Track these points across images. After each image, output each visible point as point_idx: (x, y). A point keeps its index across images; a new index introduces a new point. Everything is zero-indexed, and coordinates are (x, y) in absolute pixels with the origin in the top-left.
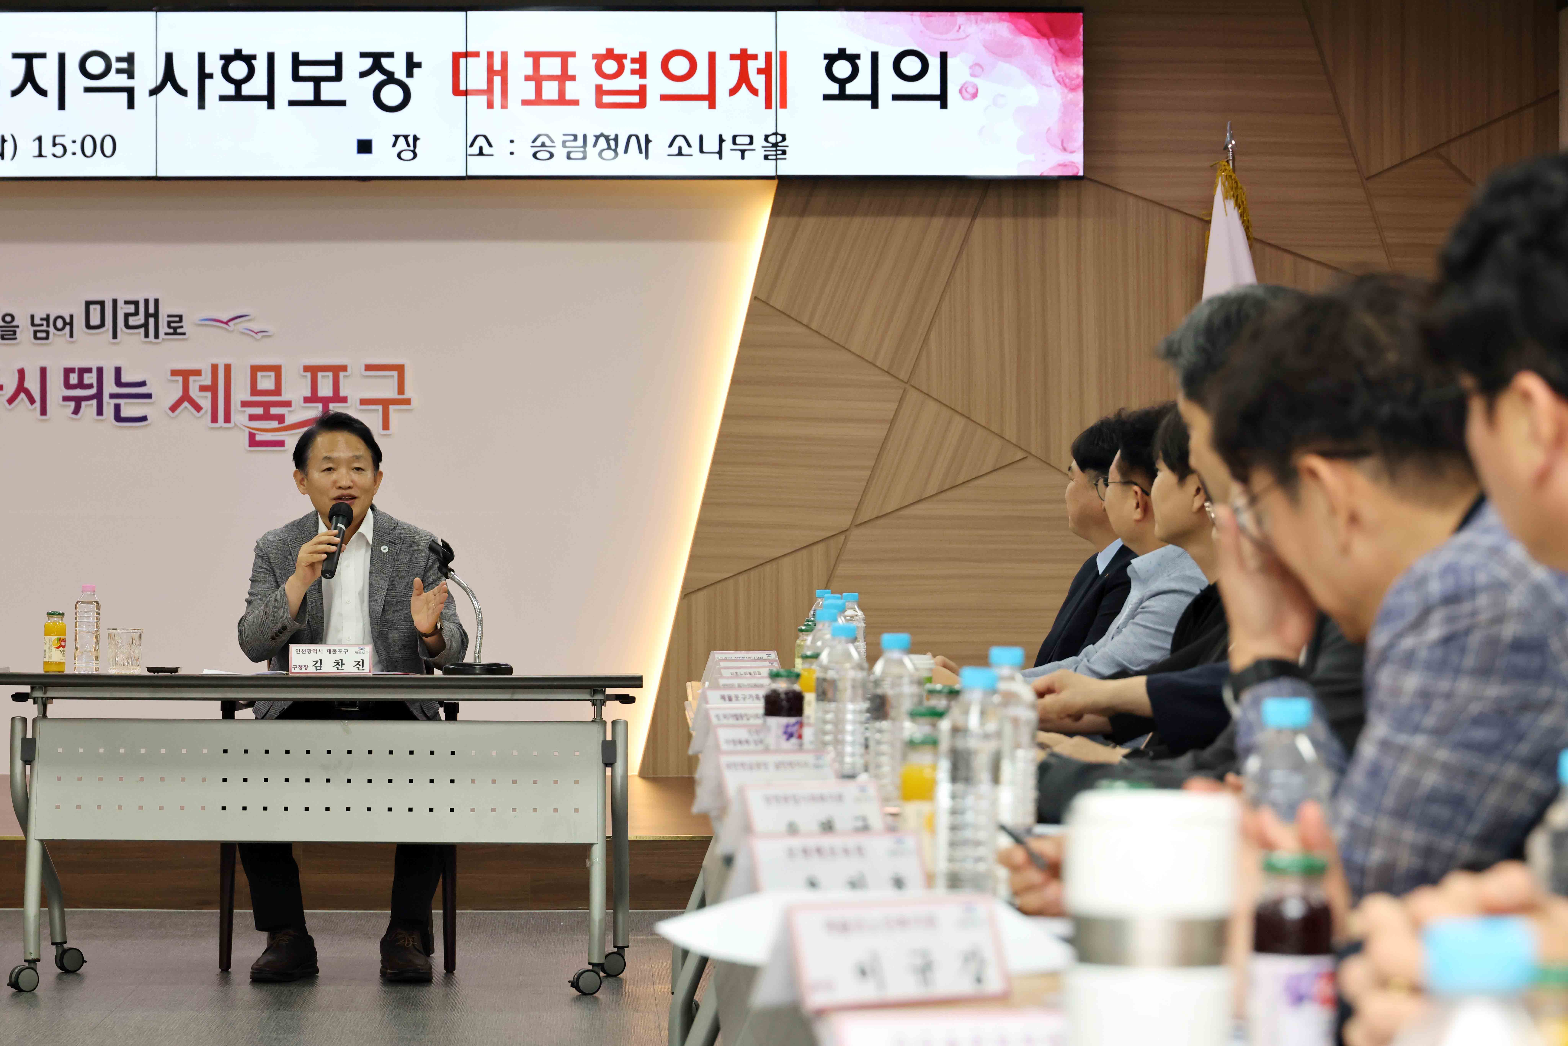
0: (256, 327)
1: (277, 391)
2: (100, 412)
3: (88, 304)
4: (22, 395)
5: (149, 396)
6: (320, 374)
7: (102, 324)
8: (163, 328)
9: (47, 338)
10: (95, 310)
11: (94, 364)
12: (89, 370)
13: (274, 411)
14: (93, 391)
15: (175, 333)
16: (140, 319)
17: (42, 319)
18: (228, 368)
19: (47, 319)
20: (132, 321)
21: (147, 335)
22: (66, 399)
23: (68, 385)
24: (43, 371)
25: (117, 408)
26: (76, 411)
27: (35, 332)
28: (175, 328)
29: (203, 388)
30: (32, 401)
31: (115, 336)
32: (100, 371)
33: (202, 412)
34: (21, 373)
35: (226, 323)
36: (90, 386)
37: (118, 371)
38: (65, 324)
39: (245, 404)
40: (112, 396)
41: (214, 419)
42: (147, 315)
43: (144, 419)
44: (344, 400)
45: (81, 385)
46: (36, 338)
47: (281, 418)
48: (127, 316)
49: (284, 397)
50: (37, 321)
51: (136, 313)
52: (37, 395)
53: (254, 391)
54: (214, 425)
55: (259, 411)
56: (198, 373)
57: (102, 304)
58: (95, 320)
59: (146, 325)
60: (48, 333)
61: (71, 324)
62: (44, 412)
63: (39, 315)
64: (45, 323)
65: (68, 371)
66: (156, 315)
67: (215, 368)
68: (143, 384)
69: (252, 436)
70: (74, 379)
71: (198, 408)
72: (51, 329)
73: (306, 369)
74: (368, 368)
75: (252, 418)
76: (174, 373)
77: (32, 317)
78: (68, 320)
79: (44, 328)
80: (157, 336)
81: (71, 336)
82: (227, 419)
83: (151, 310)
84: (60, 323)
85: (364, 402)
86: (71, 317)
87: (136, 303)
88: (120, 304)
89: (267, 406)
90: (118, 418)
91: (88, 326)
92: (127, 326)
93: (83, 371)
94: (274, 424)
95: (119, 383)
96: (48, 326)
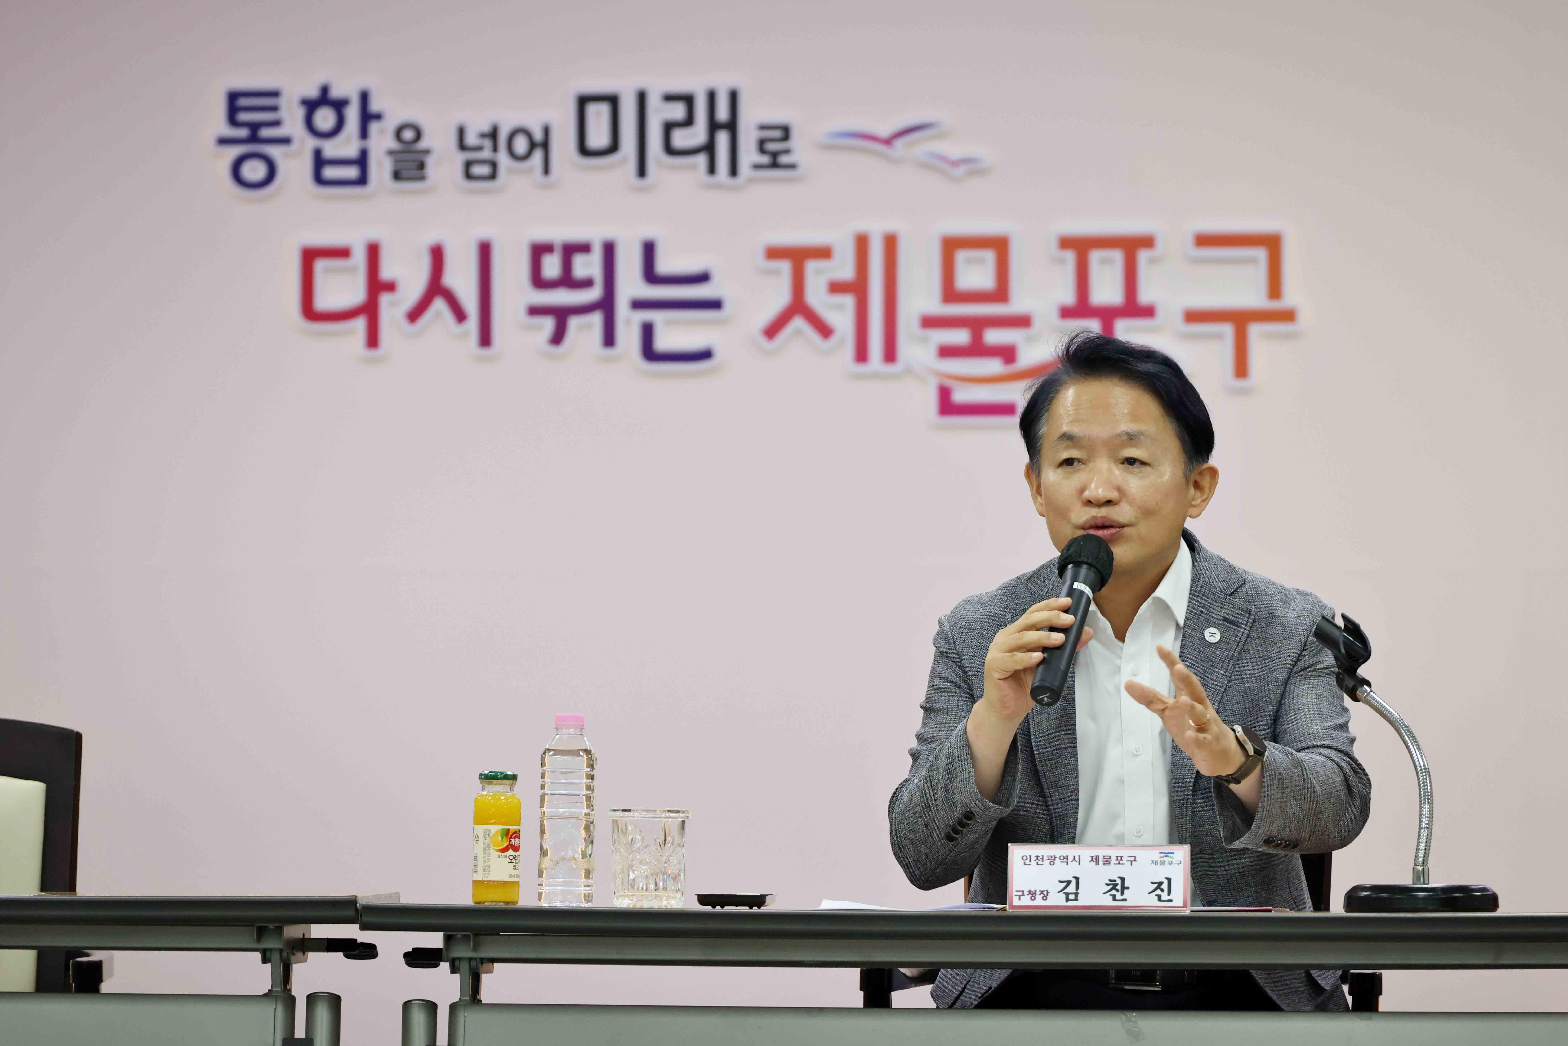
0: (953, 149)
1: (1001, 294)
2: (609, 339)
3: (583, 101)
4: (439, 305)
5: (715, 304)
6: (1095, 256)
7: (614, 147)
8: (749, 155)
9: (493, 176)
10: (598, 115)
11: (595, 235)
12: (585, 248)
13: (993, 337)
14: (594, 294)
15: (774, 165)
16: (697, 135)
17: (483, 136)
18: (891, 243)
19: (493, 135)
20: (681, 140)
21: (712, 169)
22: (535, 311)
23: (539, 282)
24: (485, 251)
25: (648, 331)
26: (558, 338)
27: (468, 164)
28: (775, 155)
29: (836, 288)
30: (460, 315)
31: (642, 171)
32: (609, 250)
33: (834, 340)
34: (437, 255)
35: (888, 142)
36: (587, 283)
37: (649, 250)
38: (533, 145)
39: (930, 322)
40: (638, 305)
41: (862, 355)
42: (714, 126)
43: (705, 355)
44: (1148, 312)
45: (567, 280)
46: (468, 176)
47: (1008, 354)
48: (669, 127)
49: (1016, 306)
50: (471, 139)
51: (689, 121)
52: (470, 302)
53: (950, 294)
54: (861, 368)
55: (961, 337)
56: (824, 253)
57: (613, 101)
58: (598, 137)
59: (709, 148)
60: (494, 165)
61: (545, 145)
62: (485, 339)
63: (477, 126)
64: (487, 143)
65: (539, 251)
66: (732, 126)
67: (862, 243)
68: (702, 278)
69: (945, 394)
70: (551, 267)
71: (824, 330)
72: (503, 158)
73: (1066, 243)
74: (1204, 240)
75: (946, 352)
76: (774, 253)
77: (461, 132)
78: (538, 136)
79: (486, 154)
80: (734, 171)
81: (546, 170)
82: (890, 355)
83: (723, 114)
84: (521, 145)
85: (1194, 316)
86: (546, 131)
87: (688, 100)
88: (654, 102)
89: (977, 325)
90: (650, 353)
91: (584, 150)
92: (669, 150)
93: (571, 250)
94: (994, 366)
95: (651, 276)
96: (495, 149)
